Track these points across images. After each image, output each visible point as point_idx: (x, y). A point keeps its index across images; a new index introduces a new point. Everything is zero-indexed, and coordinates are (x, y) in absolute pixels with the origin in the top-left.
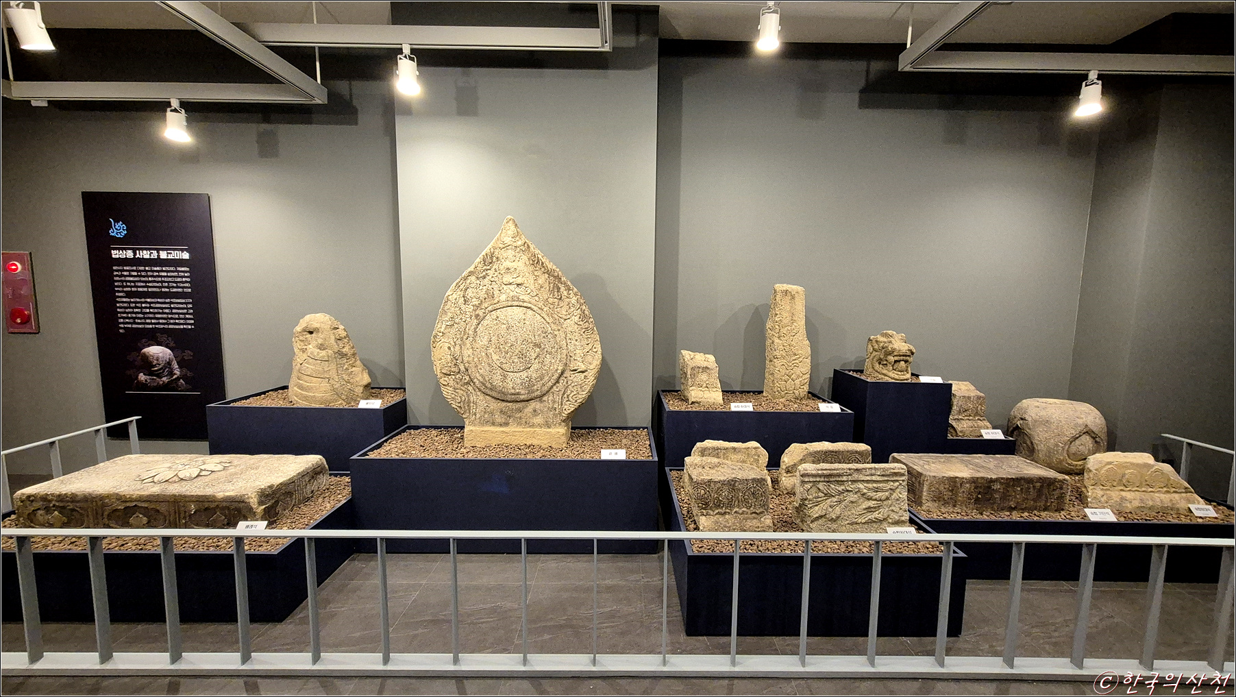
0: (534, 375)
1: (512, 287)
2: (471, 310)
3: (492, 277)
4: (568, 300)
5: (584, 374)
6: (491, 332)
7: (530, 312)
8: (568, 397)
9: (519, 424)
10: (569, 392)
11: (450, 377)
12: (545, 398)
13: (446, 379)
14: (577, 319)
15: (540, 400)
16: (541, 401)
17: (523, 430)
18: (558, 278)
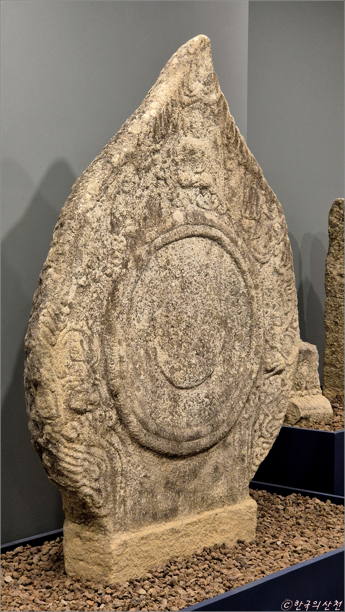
0: (217, 390)
1: (191, 193)
2: (121, 246)
3: (162, 169)
4: (268, 223)
5: (281, 376)
6: (154, 298)
7: (216, 249)
8: (261, 430)
9: (193, 506)
10: (262, 417)
11: (83, 418)
12: (230, 439)
13: (75, 424)
14: (277, 261)
15: (224, 444)
16: (226, 446)
17: (198, 517)
18: (257, 176)
